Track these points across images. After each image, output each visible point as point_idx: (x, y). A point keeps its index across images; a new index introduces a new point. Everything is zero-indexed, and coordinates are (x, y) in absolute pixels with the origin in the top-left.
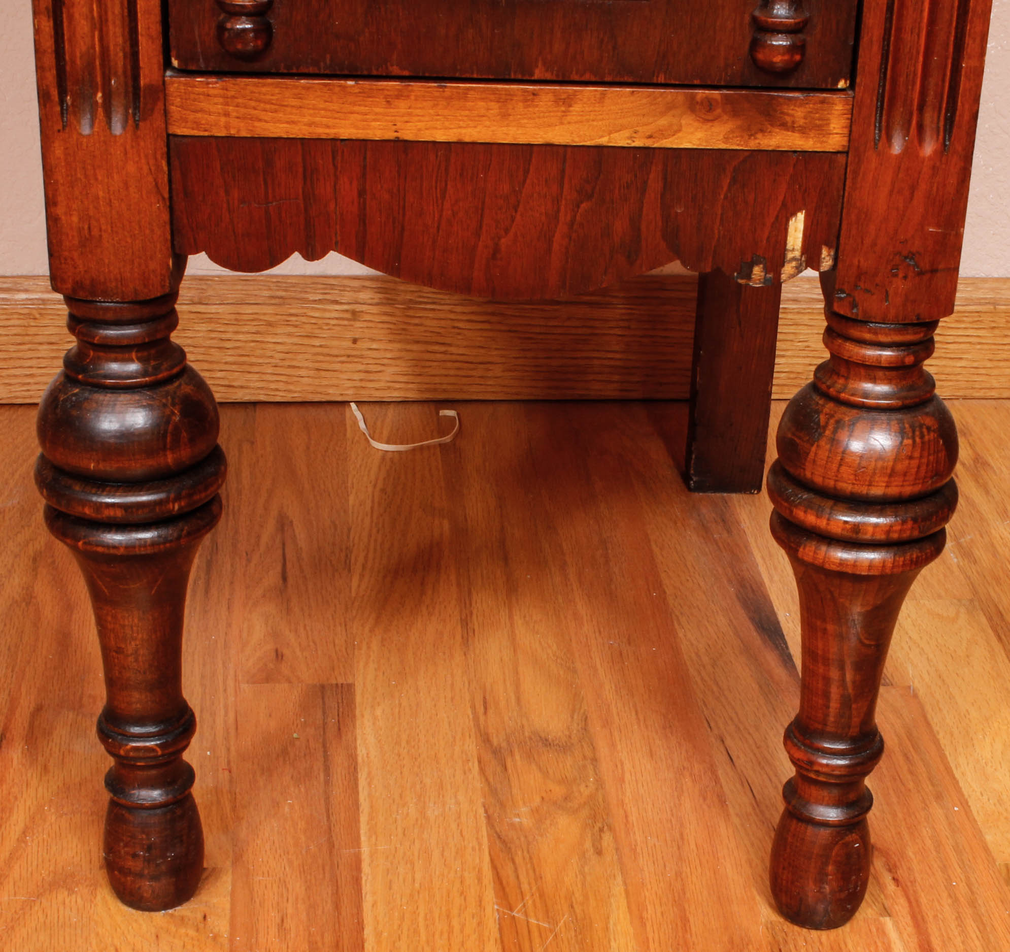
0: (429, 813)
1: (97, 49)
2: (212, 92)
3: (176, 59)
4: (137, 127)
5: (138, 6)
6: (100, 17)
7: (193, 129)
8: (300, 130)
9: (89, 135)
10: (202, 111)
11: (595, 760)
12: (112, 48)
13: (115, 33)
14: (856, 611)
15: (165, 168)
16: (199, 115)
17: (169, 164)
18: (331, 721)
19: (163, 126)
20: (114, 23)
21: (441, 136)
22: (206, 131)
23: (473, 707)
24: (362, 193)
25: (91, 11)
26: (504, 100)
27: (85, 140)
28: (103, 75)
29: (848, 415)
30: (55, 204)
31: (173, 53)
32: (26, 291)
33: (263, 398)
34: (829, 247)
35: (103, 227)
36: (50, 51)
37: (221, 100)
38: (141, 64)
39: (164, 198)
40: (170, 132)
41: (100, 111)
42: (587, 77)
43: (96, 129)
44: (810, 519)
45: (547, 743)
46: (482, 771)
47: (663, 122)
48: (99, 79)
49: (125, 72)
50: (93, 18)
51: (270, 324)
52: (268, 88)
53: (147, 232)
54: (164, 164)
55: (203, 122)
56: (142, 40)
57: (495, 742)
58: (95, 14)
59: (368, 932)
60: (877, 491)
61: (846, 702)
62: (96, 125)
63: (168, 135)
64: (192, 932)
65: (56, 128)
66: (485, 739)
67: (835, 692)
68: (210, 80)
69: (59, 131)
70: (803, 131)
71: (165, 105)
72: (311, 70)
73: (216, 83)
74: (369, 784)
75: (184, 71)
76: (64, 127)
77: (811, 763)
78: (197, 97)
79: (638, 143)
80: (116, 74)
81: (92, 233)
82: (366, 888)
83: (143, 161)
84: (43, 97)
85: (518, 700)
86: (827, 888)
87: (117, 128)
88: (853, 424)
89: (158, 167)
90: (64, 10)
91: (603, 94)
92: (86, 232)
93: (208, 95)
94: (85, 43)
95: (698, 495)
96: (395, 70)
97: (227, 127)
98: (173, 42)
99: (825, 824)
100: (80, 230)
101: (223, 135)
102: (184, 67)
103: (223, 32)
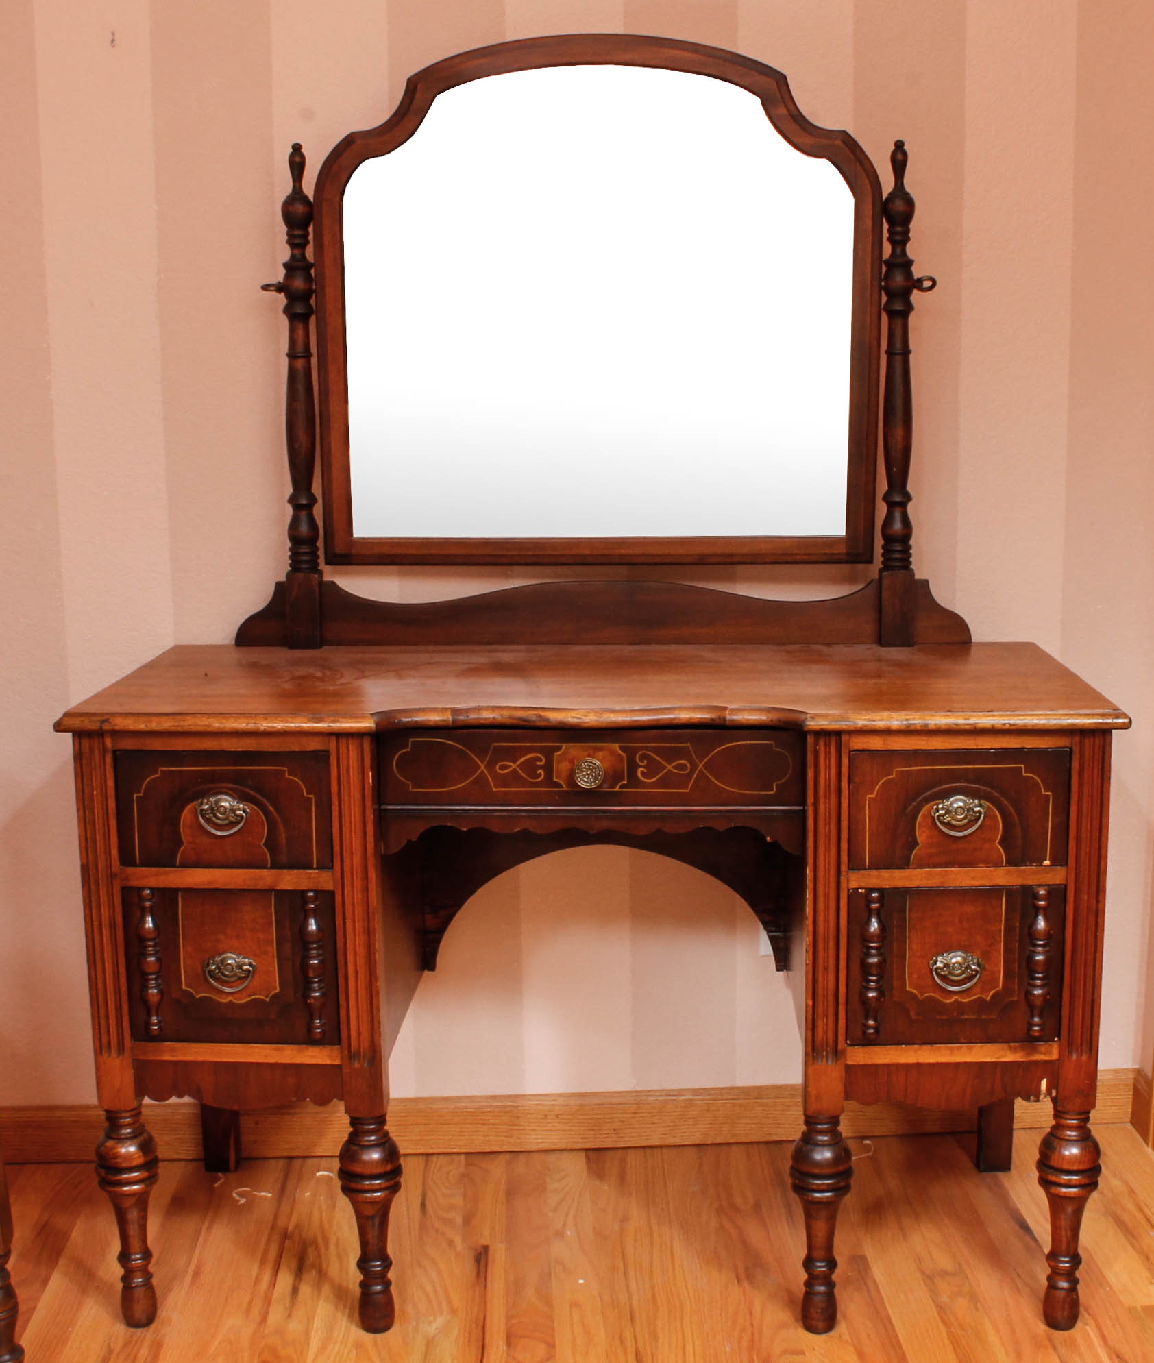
0: (910, 1298)
1: (825, 1039)
4: (836, 1062)
5: (839, 1025)
7: (854, 1062)
8: (887, 1061)
10: (857, 1057)
12: (829, 1039)
13: (830, 1034)
14: (1070, 1209)
15: (844, 1075)
16: (855, 1057)
19: (844, 1062)
20: (830, 1031)
21: (931, 1061)
22: (858, 1063)
23: (914, 1261)
26: (951, 1049)
27: (819, 1065)
28: (826, 1046)
29: (1064, 1143)
30: (808, 1088)
31: (848, 1040)
32: (684, 1096)
33: (784, 1139)
34: (1054, 1089)
35: (823, 1094)
37: (863, 1053)
38: (839, 1043)
39: (843, 1084)
41: (825, 1058)
42: (977, 1041)
44: (1053, 1178)
45: (947, 1273)
46: (925, 1284)
47: (1001, 1053)
49: (833, 1046)
51: (789, 1106)
52: (877, 1049)
53: (838, 1095)
54: (844, 1073)
55: (857, 1060)
56: (839, 1037)
57: (927, 1273)
58: (825, 1029)
59: (899, 1336)
60: (1075, 1168)
61: (1068, 1243)
62: (823, 1062)
63: (846, 1065)
64: (837, 1341)
66: (923, 1273)
67: (1064, 1240)
68: (860, 1047)
69: (811, 1064)
70: (1045, 1054)
71: (845, 1055)
72: (892, 1043)
73: (862, 1048)
74: (884, 1290)
75: (852, 1045)
77: (1058, 1266)
78: (855, 1053)
79: (993, 1060)
80: (830, 1047)
82: (895, 1323)
83: (838, 1073)
84: (806, 1054)
85: (932, 1258)
86: (1065, 1314)
88: (1067, 1145)
89: (842, 1074)
90: (815, 1028)
91: (982, 1046)
93: (859, 1052)
94: (820, 1037)
95: (984, 1174)
96: (918, 1042)
97: (864, 1061)
98: (848, 1037)
99: (1063, 1289)
101: (863, 1064)
103: (864, 1033)
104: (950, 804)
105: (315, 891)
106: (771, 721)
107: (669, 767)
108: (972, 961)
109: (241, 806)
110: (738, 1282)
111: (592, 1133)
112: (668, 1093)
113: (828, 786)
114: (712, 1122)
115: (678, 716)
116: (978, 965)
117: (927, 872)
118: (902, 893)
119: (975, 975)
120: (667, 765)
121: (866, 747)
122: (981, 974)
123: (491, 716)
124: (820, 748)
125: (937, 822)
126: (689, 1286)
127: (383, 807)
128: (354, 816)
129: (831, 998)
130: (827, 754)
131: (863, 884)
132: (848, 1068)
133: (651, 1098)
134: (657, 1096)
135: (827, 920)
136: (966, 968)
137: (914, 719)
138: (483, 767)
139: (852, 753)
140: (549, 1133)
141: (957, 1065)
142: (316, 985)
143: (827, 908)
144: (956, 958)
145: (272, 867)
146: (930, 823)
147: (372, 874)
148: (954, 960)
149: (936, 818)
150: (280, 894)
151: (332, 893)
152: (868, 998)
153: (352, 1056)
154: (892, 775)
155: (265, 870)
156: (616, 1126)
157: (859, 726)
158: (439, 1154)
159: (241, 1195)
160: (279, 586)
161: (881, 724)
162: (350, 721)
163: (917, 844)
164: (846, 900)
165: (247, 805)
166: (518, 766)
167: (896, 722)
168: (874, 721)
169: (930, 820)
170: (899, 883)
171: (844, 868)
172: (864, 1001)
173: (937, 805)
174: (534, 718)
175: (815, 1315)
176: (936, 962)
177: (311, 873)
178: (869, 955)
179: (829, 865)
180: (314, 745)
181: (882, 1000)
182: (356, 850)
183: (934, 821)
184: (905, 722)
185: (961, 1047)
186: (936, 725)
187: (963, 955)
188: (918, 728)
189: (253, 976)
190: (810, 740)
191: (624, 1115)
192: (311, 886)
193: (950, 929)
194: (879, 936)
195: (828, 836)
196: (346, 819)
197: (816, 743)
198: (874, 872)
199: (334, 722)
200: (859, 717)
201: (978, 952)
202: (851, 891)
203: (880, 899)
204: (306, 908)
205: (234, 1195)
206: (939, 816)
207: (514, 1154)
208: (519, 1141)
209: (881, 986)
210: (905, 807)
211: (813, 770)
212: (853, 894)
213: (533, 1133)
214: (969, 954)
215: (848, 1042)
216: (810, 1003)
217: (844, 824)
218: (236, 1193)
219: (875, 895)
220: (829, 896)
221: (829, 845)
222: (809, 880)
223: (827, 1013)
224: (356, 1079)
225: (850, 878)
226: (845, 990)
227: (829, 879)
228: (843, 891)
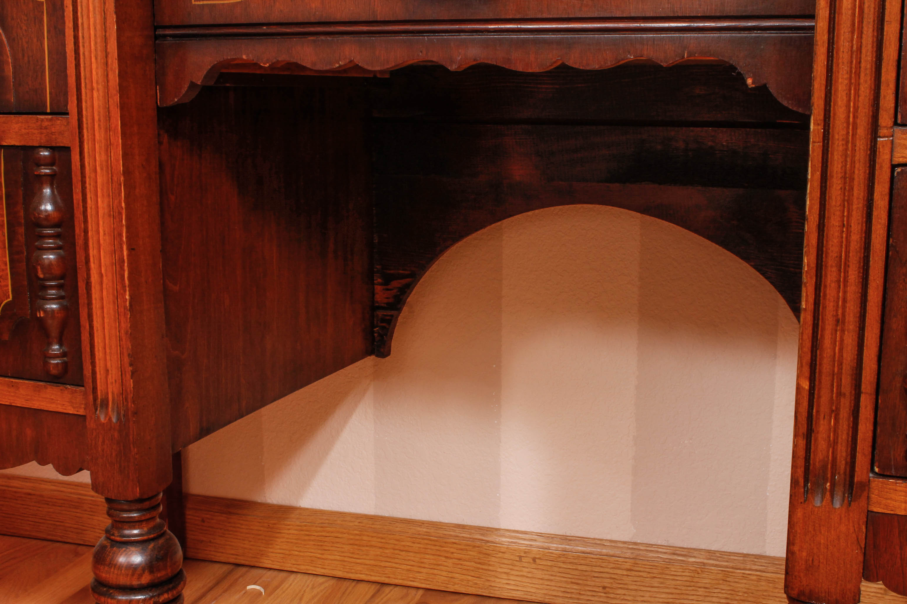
1: (830, 458)
2: (898, 488)
3: (877, 468)
4: (850, 504)
5: (859, 436)
6: (834, 440)
7: (884, 509)
9: (819, 507)
10: (891, 499)
12: (838, 458)
13: (841, 450)
15: (864, 530)
16: (889, 501)
17: (866, 528)
19: (866, 505)
20: (842, 444)
22: (892, 511)
25: (829, 437)
27: (816, 509)
28: (832, 473)
30: (793, 544)
31: (876, 464)
35: (821, 561)
36: (802, 457)
37: (903, 494)
38: (856, 469)
39: (861, 548)
40: (869, 509)
41: (828, 493)
43: (824, 504)
48: (829, 475)
49: (845, 473)
50: (830, 440)
53: (848, 566)
54: (864, 527)
55: (891, 505)
56: (859, 457)
58: (831, 439)
62: (824, 501)
63: (868, 511)
65: (800, 501)
68: (898, 481)
69: (801, 503)
71: (868, 494)
73: (902, 483)
75: (882, 475)
76: (805, 501)
78: (888, 490)
80: (839, 473)
81: (814, 563)
83: (851, 524)
84: (794, 483)
87: (837, 504)
89: (860, 529)
90: (813, 435)
92: (810, 562)
93: (896, 490)
94: (822, 454)
98: (876, 458)
100: (807, 561)
101: (903, 514)
102: (882, 473)
105: (52, 148)
111: (575, 587)
112: (675, 551)
114: (729, 596)
129: (847, 381)
132: (872, 519)
133: (651, 555)
134: (661, 552)
135: (845, 226)
140: (524, 579)
142: (53, 292)
143: (847, 201)
151: (67, 149)
153: (97, 404)
156: (607, 582)
158: (396, 585)
164: (887, 186)
177: (42, 120)
191: (619, 572)
192: (44, 141)
202: (898, 167)
207: (479, 599)
208: (487, 584)
212: (901, 176)
213: (504, 576)
215: (877, 470)
216: (806, 385)
220: (852, 179)
221: (858, 75)
222: (814, 142)
223: (838, 409)
224: (103, 442)
225: (897, 141)
226: (875, 366)
227: (854, 145)
228: (881, 167)
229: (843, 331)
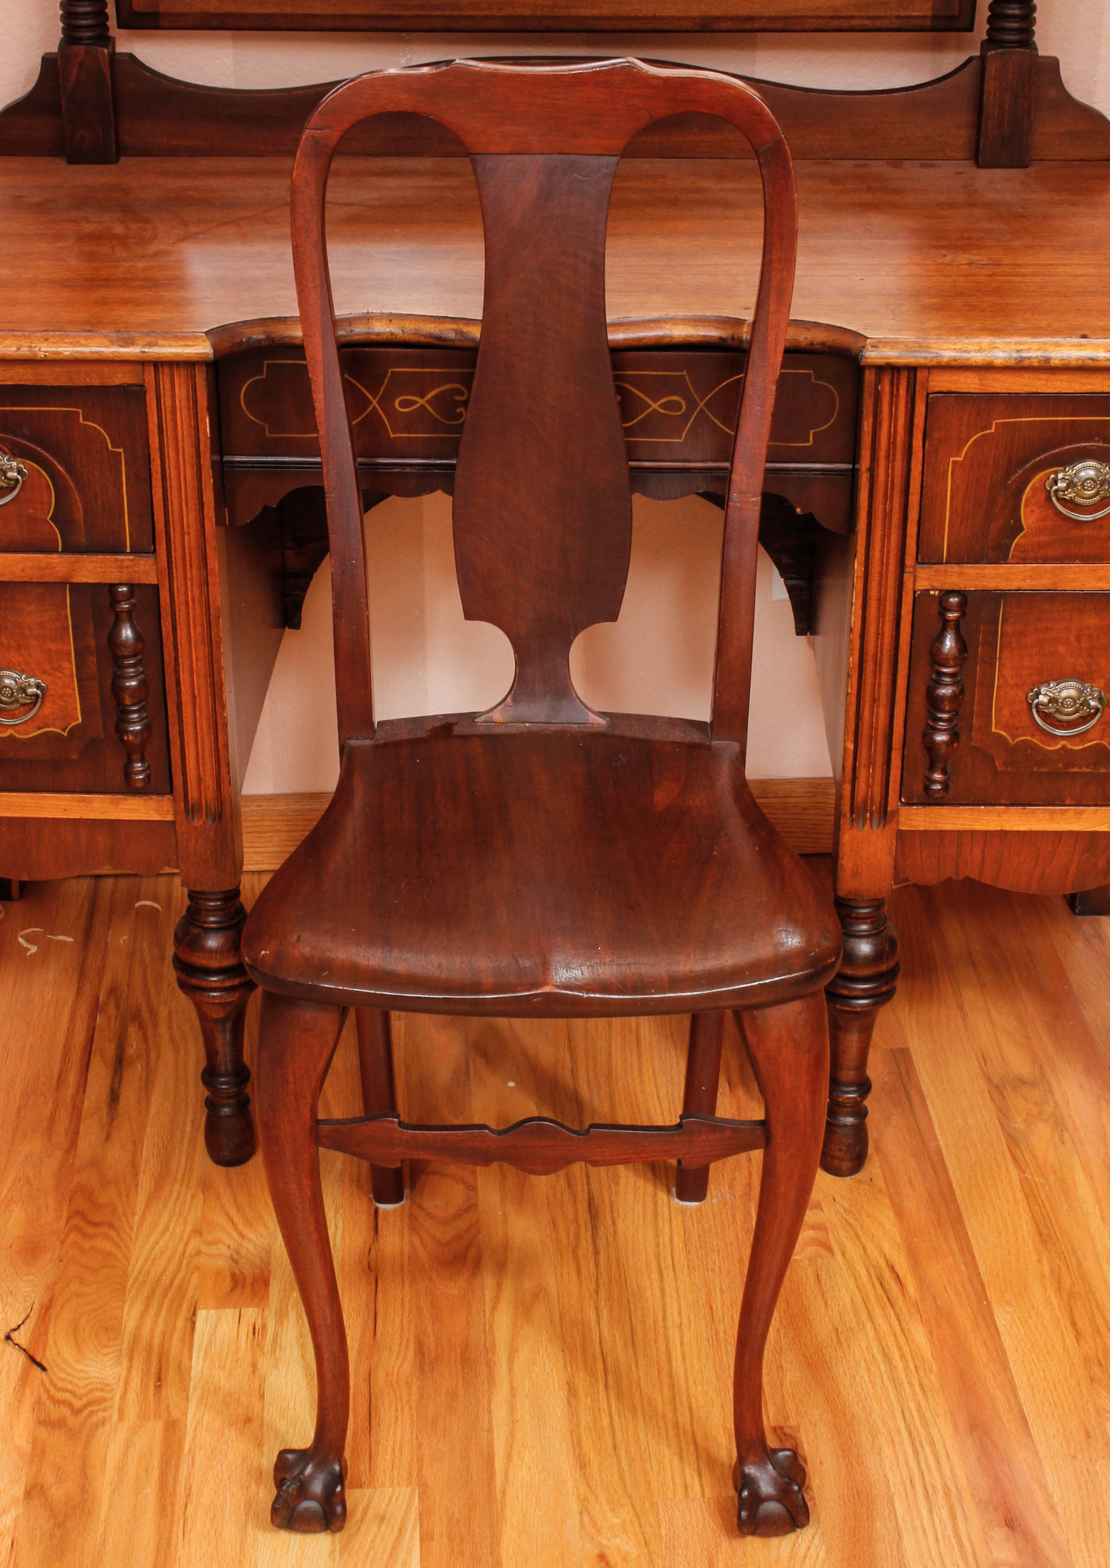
0: (970, 1122)
2: (919, 812)
4: (884, 827)
5: (891, 779)
6: (872, 783)
7: (909, 827)
8: (958, 827)
11: (1051, 1091)
12: (875, 794)
15: (895, 844)
16: (913, 822)
17: (897, 842)
18: (903, 1071)
19: (896, 827)
21: (1022, 828)
23: (978, 1060)
24: (983, 852)
26: (1052, 813)
28: (871, 806)
30: (843, 859)
31: (904, 796)
35: (864, 869)
36: (848, 797)
37: (923, 816)
38: (889, 800)
39: (893, 857)
40: (899, 829)
41: (868, 822)
42: (1091, 803)
45: (1023, 1082)
46: (992, 1098)
48: (868, 808)
49: (880, 805)
52: (945, 810)
53: (884, 870)
54: (894, 842)
55: (914, 825)
56: (891, 793)
57: (994, 1080)
59: (955, 1185)
62: (865, 827)
64: (867, 1187)
65: (848, 828)
66: (990, 1080)
68: (919, 808)
69: (848, 830)
71: (898, 818)
72: (965, 802)
73: (922, 809)
74: (934, 1107)
75: (908, 804)
76: (851, 828)
78: (912, 814)
80: (876, 805)
81: (858, 871)
82: (948, 1163)
83: (886, 841)
85: (1002, 1056)
87: (875, 828)
89: (892, 843)
90: (856, 780)
91: (1097, 810)
92: (855, 871)
93: (918, 814)
94: (863, 793)
95: (1080, 918)
96: (1003, 802)
97: (925, 826)
98: (903, 792)
100: (852, 870)
101: (923, 830)
102: (908, 802)
103: (927, 789)
104: (1075, 474)
105: (129, 585)
106: (812, 344)
107: (655, 406)
108: (1090, 695)
109: (14, 464)
110: (731, 1089)
113: (892, 444)
115: (669, 333)
116: (1100, 700)
117: (1034, 568)
118: (992, 598)
119: (1095, 714)
120: (650, 402)
121: (953, 388)
122: (1103, 713)
123: (388, 330)
124: (883, 387)
125: (1054, 498)
126: (661, 1096)
127: (226, 458)
128: (185, 480)
129: (880, 740)
130: (894, 396)
131: (936, 585)
132: (901, 835)
135: (881, 635)
136: (1082, 704)
137: (1029, 350)
138: (375, 403)
139: (930, 395)
141: (1059, 834)
142: (135, 716)
143: (881, 615)
144: (1068, 690)
145: (65, 551)
146: (1043, 500)
147: (214, 562)
148: (1064, 694)
149: (1052, 493)
150: (79, 589)
151: (156, 588)
152: (934, 742)
153: (190, 810)
154: (991, 428)
155: (55, 556)
157: (945, 360)
159: (30, 939)
160: (48, 62)
161: (977, 357)
162: (173, 343)
163: (1021, 529)
164: (911, 606)
165: (23, 463)
166: (428, 402)
167: (1001, 355)
168: (969, 352)
169: (1041, 497)
170: (991, 585)
171: (910, 560)
172: (930, 747)
173: (1056, 473)
174: (452, 335)
175: (837, 1153)
176: (1037, 694)
177: (123, 560)
178: (939, 684)
179: (888, 557)
180: (121, 377)
181: (955, 745)
182: (188, 527)
183: (1048, 498)
184: (1015, 355)
185: (1066, 810)
186: (1062, 360)
187: (1079, 686)
188: (1035, 364)
189: (42, 702)
190: (869, 376)
192: (124, 578)
193: (1061, 649)
194: (955, 659)
195: (887, 517)
196: (173, 482)
197: (878, 381)
198: (955, 568)
199: (150, 345)
200: (945, 346)
201: (1101, 682)
202: (919, 592)
203: (962, 607)
204: (118, 610)
205: (21, 940)
206: (1056, 491)
209: (955, 726)
210: (1007, 476)
211: (871, 420)
212: (920, 599)
214: (1086, 685)
215: (903, 800)
216: (851, 746)
217: (914, 499)
218: (22, 937)
219: (954, 600)
220: (885, 600)
221: (890, 528)
222: (857, 577)
223: (875, 761)
224: (197, 841)
225: (918, 575)
226: (902, 730)
227: (887, 576)
228: (907, 593)
229: (878, 706)
